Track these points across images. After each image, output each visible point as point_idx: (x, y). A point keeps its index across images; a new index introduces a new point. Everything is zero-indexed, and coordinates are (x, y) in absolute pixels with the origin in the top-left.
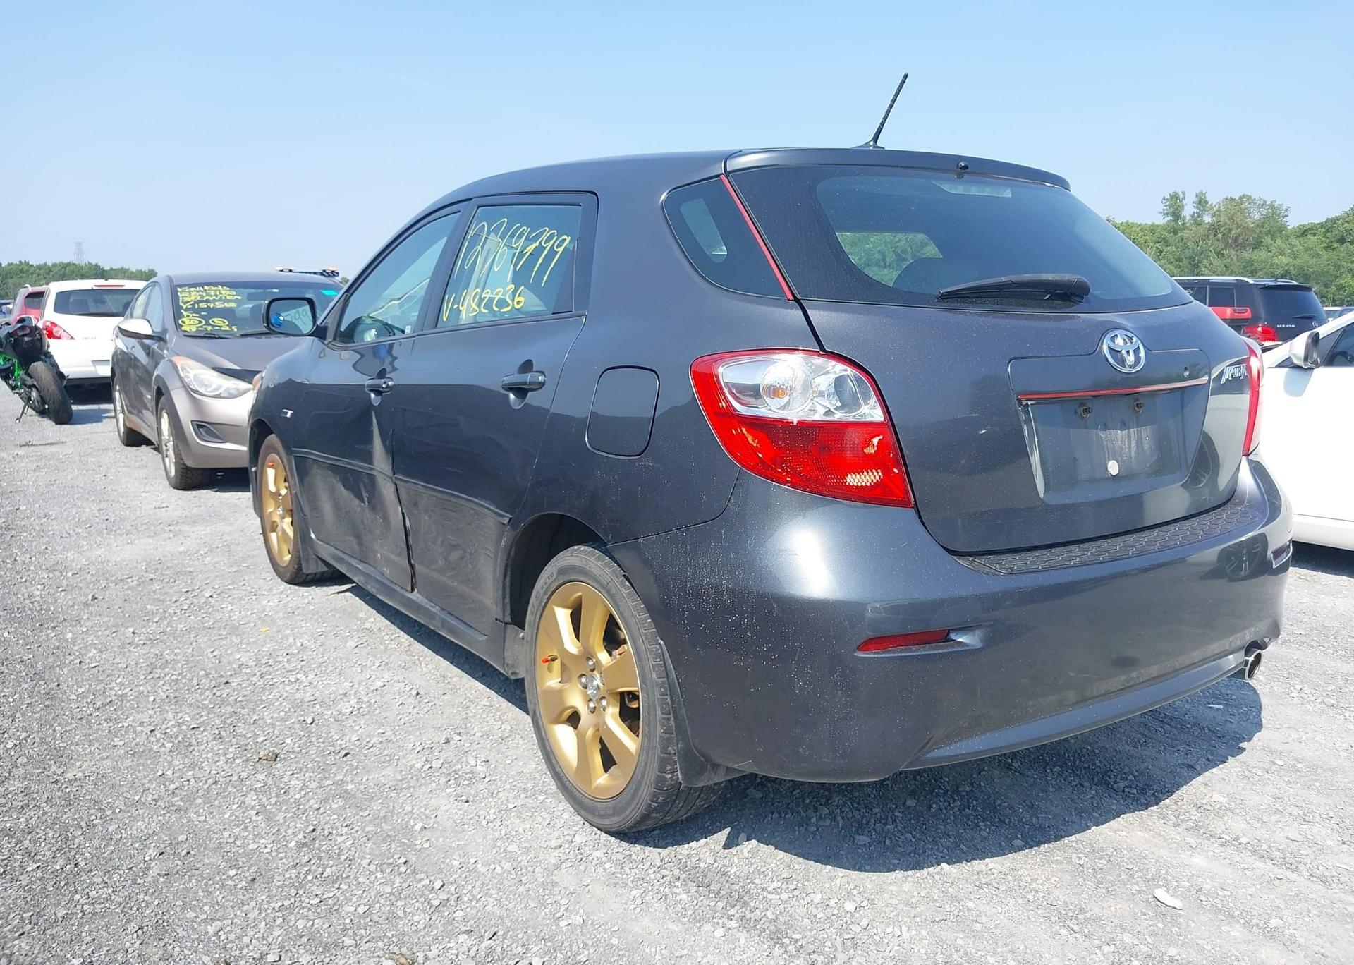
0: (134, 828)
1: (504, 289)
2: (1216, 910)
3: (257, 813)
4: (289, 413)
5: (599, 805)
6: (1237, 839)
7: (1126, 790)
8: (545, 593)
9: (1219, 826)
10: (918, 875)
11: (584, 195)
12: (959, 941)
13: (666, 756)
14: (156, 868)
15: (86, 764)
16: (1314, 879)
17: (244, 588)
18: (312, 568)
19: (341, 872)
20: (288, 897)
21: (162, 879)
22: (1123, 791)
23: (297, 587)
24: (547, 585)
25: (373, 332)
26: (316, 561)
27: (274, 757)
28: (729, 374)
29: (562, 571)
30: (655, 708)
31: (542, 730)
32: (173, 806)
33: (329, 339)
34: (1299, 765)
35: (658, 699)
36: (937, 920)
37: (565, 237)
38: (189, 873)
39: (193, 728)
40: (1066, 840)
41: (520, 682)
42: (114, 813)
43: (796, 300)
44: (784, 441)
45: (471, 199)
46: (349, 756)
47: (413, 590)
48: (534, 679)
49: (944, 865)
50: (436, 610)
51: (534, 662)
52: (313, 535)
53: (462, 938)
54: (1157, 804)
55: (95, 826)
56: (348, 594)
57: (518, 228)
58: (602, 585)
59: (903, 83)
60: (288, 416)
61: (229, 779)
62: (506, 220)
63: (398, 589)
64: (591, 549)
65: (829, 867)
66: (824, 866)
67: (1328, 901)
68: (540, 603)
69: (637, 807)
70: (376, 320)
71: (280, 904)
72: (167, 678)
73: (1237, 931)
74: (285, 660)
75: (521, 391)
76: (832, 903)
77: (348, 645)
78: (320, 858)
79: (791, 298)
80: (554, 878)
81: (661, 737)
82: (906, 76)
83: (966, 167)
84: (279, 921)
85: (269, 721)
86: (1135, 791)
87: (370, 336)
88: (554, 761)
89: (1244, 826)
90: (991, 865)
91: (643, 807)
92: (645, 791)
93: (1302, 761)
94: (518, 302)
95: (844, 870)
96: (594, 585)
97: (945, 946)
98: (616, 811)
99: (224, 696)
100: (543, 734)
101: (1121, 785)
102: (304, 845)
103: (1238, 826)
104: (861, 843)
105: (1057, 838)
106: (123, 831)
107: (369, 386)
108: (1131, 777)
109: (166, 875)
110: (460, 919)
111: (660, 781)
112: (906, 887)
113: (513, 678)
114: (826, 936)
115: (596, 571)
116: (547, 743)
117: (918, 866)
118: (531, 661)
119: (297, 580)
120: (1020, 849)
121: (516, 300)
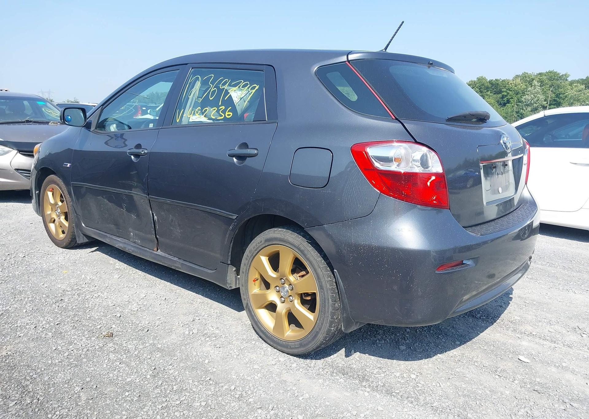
0: (58, 377)
1: (218, 108)
2: (542, 362)
3: (120, 363)
4: (69, 165)
5: (290, 344)
6: (531, 333)
7: (481, 317)
8: (256, 250)
9: (522, 328)
10: (431, 360)
11: (265, 66)
12: (463, 386)
13: (333, 320)
14: (84, 397)
15: (9, 347)
16: (565, 346)
17: (39, 251)
18: (82, 240)
19: (181, 387)
20: (163, 402)
21: (91, 401)
22: (480, 318)
23: (69, 250)
24: (257, 247)
25: (115, 125)
26: (83, 237)
27: (112, 335)
28: (372, 152)
29: (267, 240)
30: (328, 299)
31: (252, 312)
32: (72, 364)
33: (92, 129)
34: (534, 303)
35: (330, 295)
36: (450, 378)
37: (256, 85)
38: (103, 397)
39: (58, 324)
40: (474, 340)
41: (237, 291)
42: (41, 371)
43: (396, 119)
44: (405, 182)
45: (187, 64)
46: (149, 331)
47: (157, 250)
48: (247, 289)
49: (438, 355)
50: (176, 259)
51: (247, 281)
52: (83, 225)
53: (260, 411)
54: (495, 322)
55: (35, 378)
56: (98, 252)
57: (222, 80)
58: (295, 246)
59: (401, 25)
60: (68, 166)
61: (94, 348)
62: (213, 75)
63: (148, 250)
64: (285, 230)
65: (395, 361)
66: (393, 361)
67: (577, 354)
68: (252, 255)
69: (316, 343)
70: (115, 120)
71: (161, 406)
72: (26, 300)
73: (554, 369)
74: (86, 286)
75: (241, 158)
76: (405, 375)
77: (114, 277)
78: (166, 382)
79: (394, 118)
80: (283, 378)
81: (331, 312)
82: (403, 22)
83: (432, 64)
84: (166, 414)
85: (97, 317)
86: (485, 318)
87: (113, 128)
88: (260, 325)
89: (531, 328)
90: (455, 353)
91: (319, 343)
92: (321, 336)
93: (534, 301)
94: (228, 115)
95: (402, 361)
96: (289, 246)
97: (459, 388)
98: (301, 345)
99: (64, 306)
100: (253, 313)
101: (479, 315)
102: (155, 376)
103: (529, 328)
104: (403, 349)
105: (471, 339)
106: (53, 379)
107: (128, 153)
108: (481, 312)
109: (92, 399)
110: (253, 402)
111: (329, 330)
112: (430, 365)
113: (230, 289)
114: (409, 390)
115: (291, 240)
116: (255, 318)
117: (428, 356)
118: (245, 281)
119: (69, 247)
120: (460, 345)
121: (227, 113)
